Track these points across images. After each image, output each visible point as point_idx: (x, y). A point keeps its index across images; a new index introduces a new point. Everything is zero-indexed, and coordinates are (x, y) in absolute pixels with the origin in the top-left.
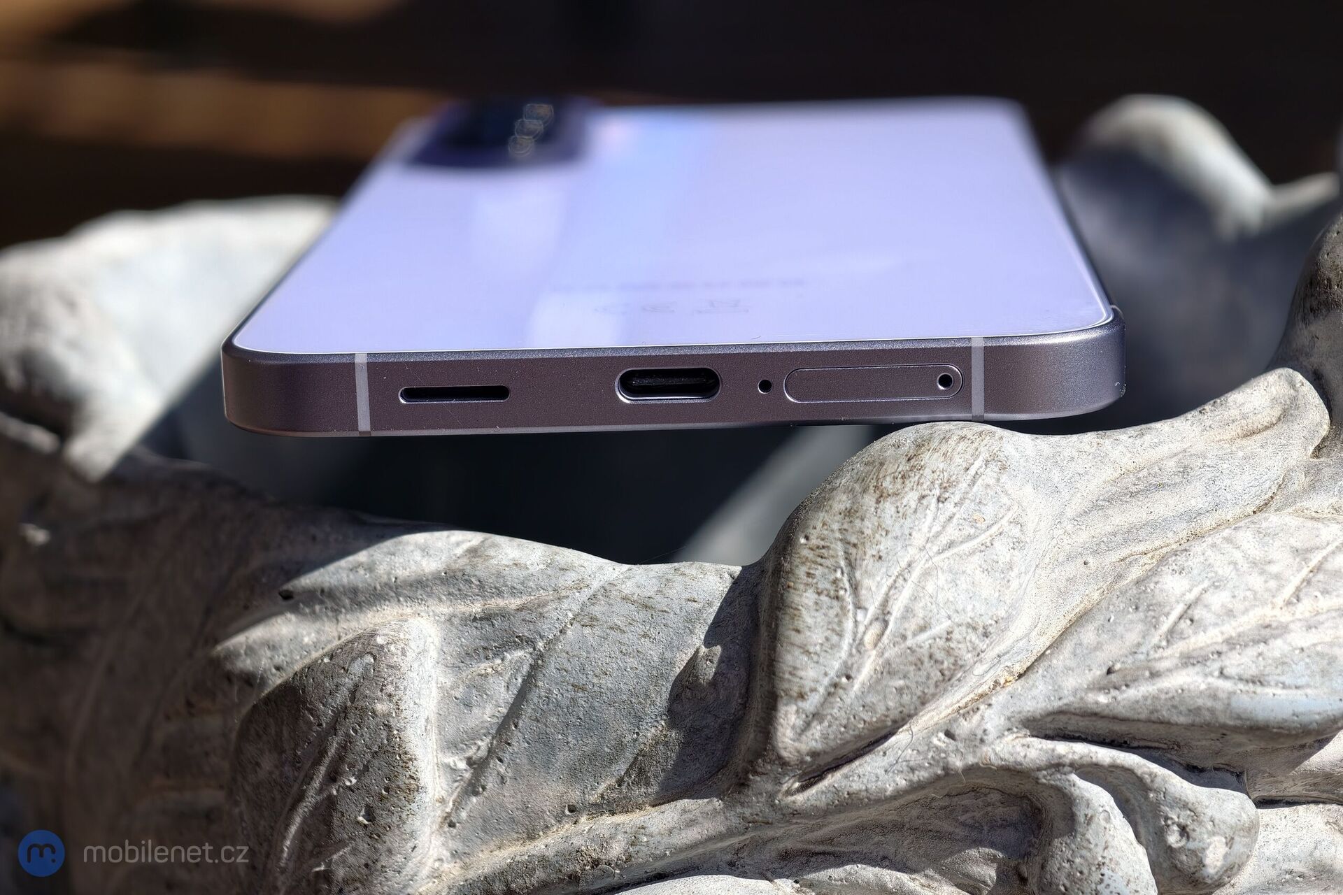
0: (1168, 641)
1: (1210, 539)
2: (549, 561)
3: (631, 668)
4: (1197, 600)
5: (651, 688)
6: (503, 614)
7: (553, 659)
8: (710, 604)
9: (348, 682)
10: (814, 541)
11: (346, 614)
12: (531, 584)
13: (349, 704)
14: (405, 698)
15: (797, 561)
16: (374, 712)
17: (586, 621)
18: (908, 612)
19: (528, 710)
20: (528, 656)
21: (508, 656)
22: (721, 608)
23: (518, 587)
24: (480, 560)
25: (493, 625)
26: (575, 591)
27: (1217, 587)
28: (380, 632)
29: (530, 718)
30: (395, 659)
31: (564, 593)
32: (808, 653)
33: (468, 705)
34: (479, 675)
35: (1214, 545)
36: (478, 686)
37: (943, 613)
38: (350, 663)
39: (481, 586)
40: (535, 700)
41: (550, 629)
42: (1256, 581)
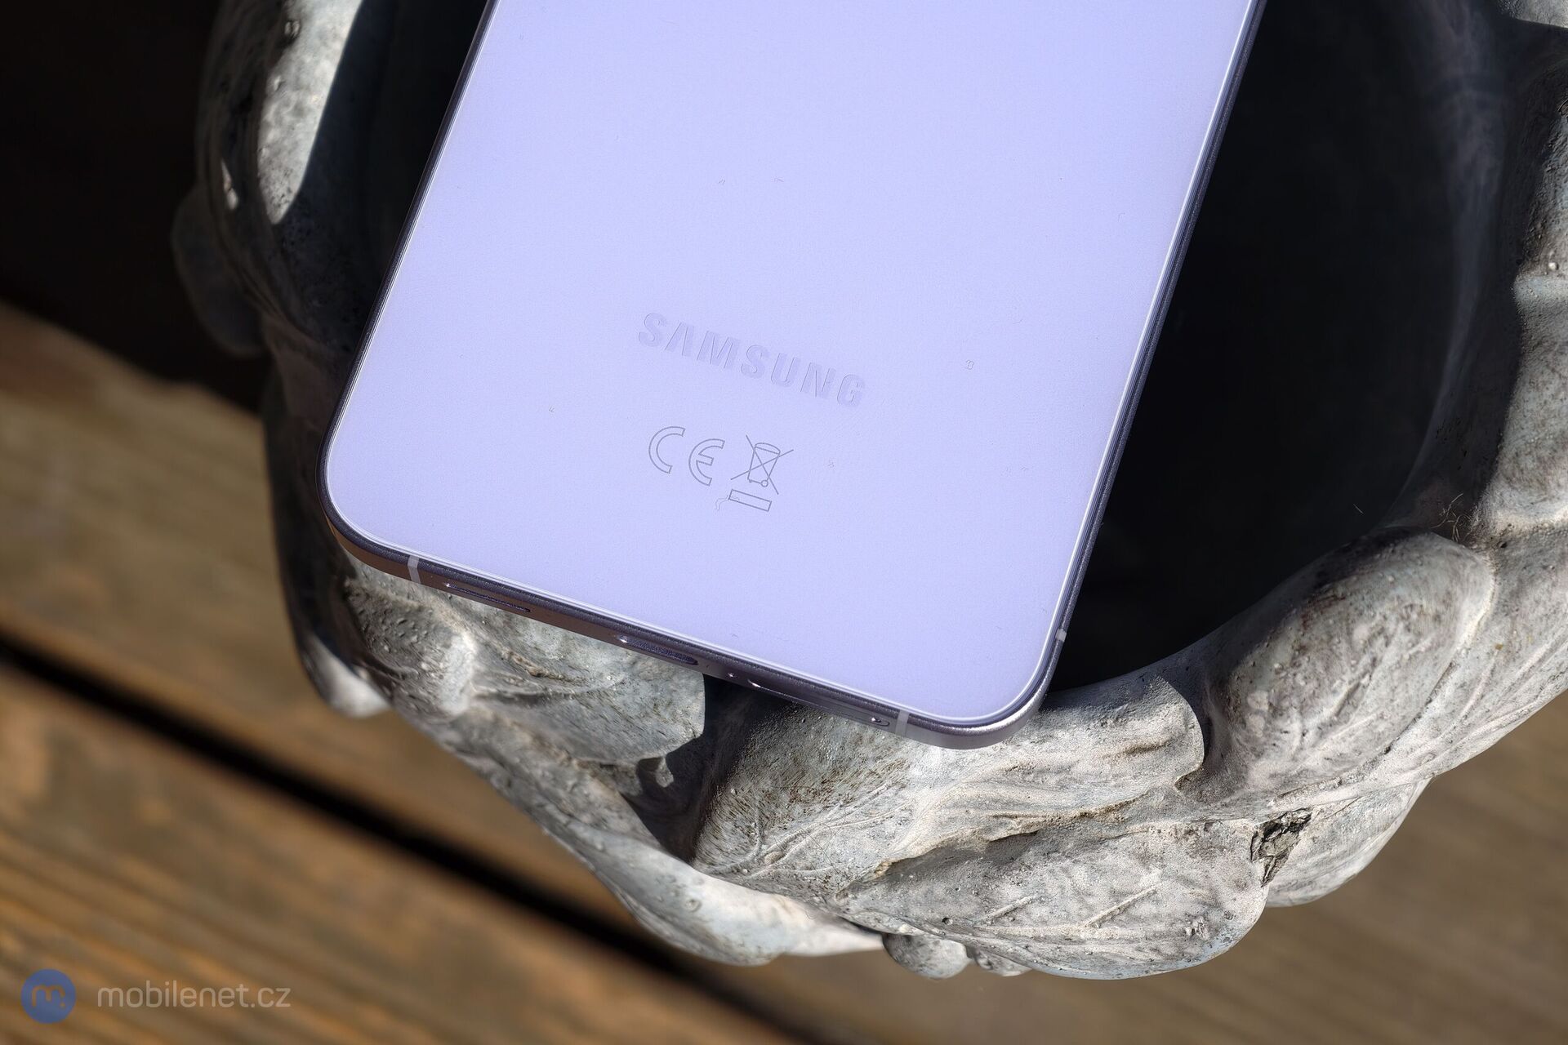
0: (992, 923)
1: (1051, 864)
4: (1024, 907)
10: (740, 797)
18: (800, 854)
27: (1042, 902)
35: (1052, 871)
37: (828, 861)
42: (1073, 906)
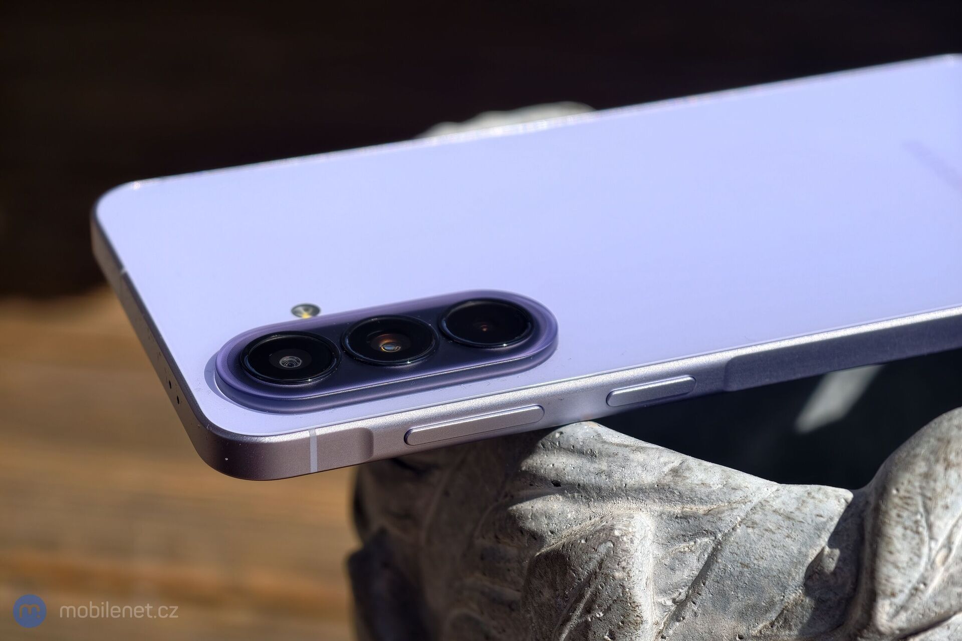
2: (725, 483)
3: (779, 556)
5: (792, 569)
6: (695, 516)
7: (728, 546)
8: (831, 519)
9: (597, 557)
10: (902, 493)
11: (594, 502)
12: (713, 497)
13: (598, 570)
14: (633, 569)
15: (890, 506)
16: (613, 577)
17: (749, 524)
19: (712, 576)
20: (712, 542)
21: (699, 541)
22: (839, 524)
23: (705, 499)
24: (680, 479)
25: (689, 522)
26: (742, 504)
28: (616, 527)
29: (713, 580)
30: (627, 546)
31: (734, 506)
32: (897, 567)
33: (673, 569)
34: (680, 552)
36: (680, 558)
38: (598, 546)
39: (681, 495)
40: (717, 570)
41: (726, 527)
